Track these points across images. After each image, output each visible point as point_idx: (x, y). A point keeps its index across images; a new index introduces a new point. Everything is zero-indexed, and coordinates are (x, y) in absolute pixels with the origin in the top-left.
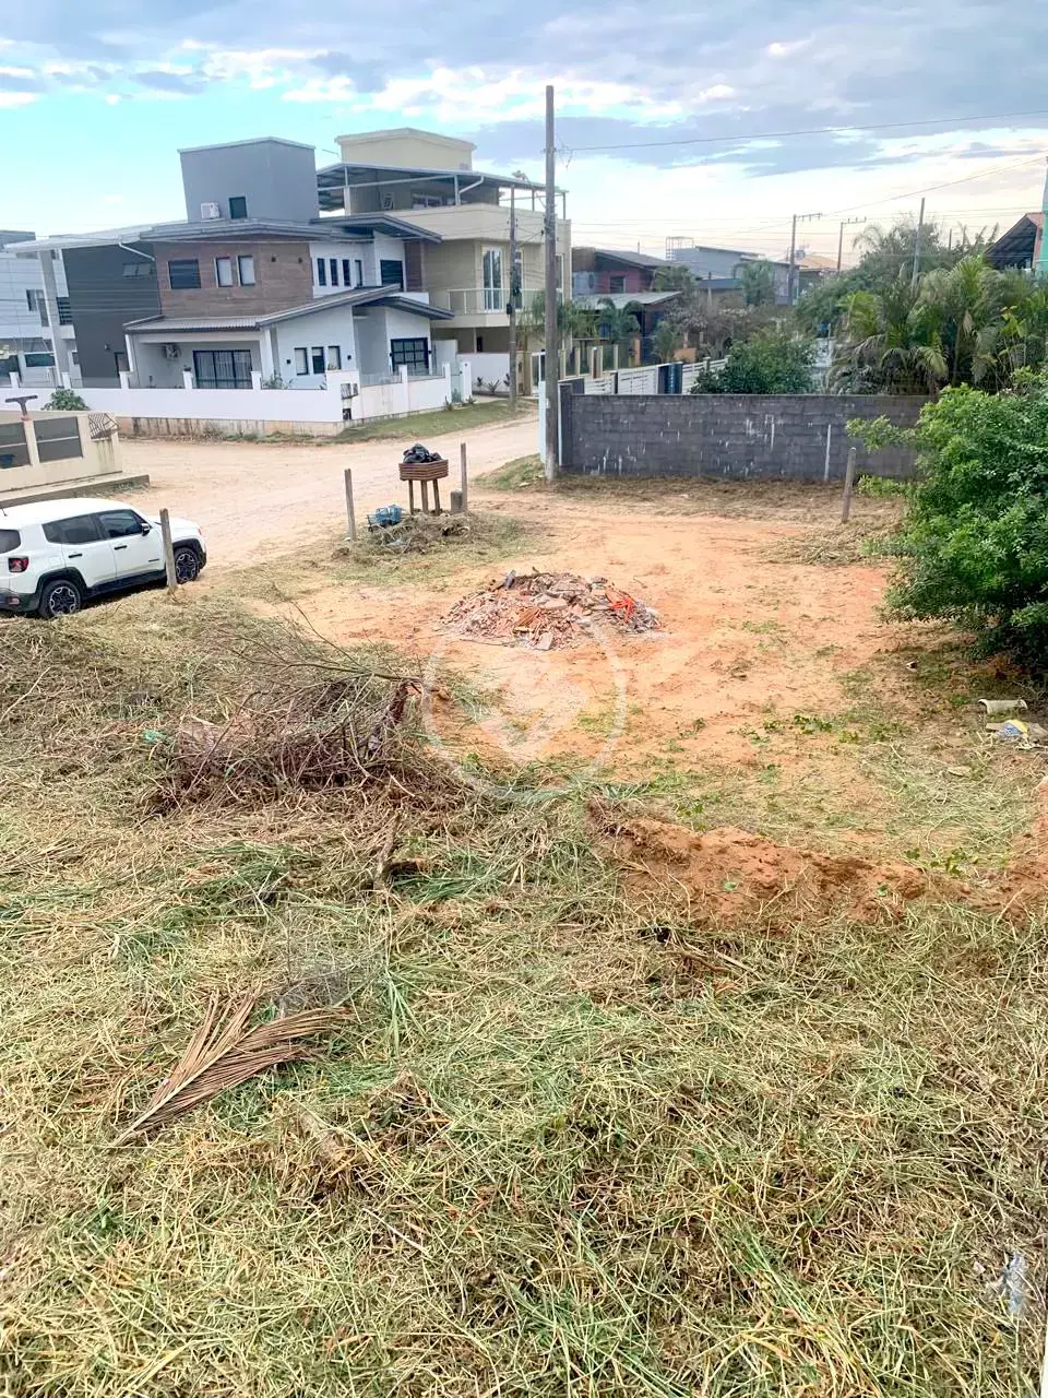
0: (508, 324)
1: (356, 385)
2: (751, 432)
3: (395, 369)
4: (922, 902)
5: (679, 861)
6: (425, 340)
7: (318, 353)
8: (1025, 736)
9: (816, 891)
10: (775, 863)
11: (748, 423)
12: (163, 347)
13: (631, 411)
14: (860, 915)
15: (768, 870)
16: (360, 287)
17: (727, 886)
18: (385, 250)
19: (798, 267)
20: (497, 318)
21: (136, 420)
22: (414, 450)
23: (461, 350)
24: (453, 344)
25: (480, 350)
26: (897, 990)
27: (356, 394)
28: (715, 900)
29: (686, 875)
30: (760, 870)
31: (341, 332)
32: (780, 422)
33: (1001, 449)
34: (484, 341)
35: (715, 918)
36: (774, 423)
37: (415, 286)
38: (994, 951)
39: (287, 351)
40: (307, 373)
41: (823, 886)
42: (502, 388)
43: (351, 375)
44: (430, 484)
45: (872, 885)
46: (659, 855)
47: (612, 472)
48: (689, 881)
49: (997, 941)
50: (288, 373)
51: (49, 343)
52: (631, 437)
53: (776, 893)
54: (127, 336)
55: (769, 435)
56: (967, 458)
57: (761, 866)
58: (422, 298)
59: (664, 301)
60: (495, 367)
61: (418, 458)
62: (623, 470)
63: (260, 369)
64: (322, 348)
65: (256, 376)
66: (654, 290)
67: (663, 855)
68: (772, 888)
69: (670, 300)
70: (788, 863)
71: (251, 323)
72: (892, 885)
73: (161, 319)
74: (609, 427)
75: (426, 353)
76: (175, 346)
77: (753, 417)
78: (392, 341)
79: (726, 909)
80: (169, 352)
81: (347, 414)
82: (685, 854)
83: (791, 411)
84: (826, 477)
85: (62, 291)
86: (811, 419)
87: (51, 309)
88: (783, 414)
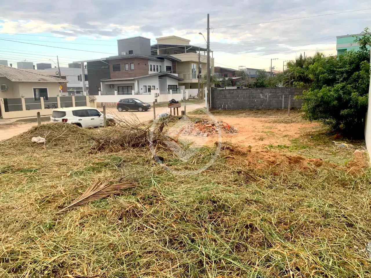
0: (198, 82)
1: (158, 94)
2: (262, 97)
3: (169, 91)
6: (177, 86)
7: (149, 87)
9: (287, 164)
11: (261, 95)
12: (110, 85)
13: (229, 93)
16: (160, 72)
17: (259, 162)
18: (167, 63)
19: (273, 73)
20: (196, 81)
21: (102, 103)
22: (172, 100)
23: (186, 88)
24: (184, 87)
25: (191, 88)
27: (159, 96)
31: (156, 83)
34: (192, 86)
36: (268, 95)
37: (174, 72)
39: (141, 86)
40: (146, 92)
42: (196, 97)
43: (158, 92)
44: (176, 109)
47: (224, 109)
50: (141, 91)
51: (82, 88)
52: (229, 100)
54: (101, 83)
55: (267, 98)
58: (176, 75)
59: (238, 79)
60: (195, 92)
61: (173, 102)
62: (228, 108)
63: (134, 90)
64: (150, 86)
65: (133, 92)
66: (235, 77)
69: (240, 78)
70: (278, 157)
71: (133, 79)
73: (110, 78)
74: (224, 97)
75: (177, 89)
76: (113, 85)
77: (262, 93)
78: (169, 85)
80: (111, 87)
81: (156, 100)
82: (246, 153)
83: (272, 91)
84: (283, 108)
85: (86, 73)
86: (278, 93)
87: (83, 78)
88: (270, 93)
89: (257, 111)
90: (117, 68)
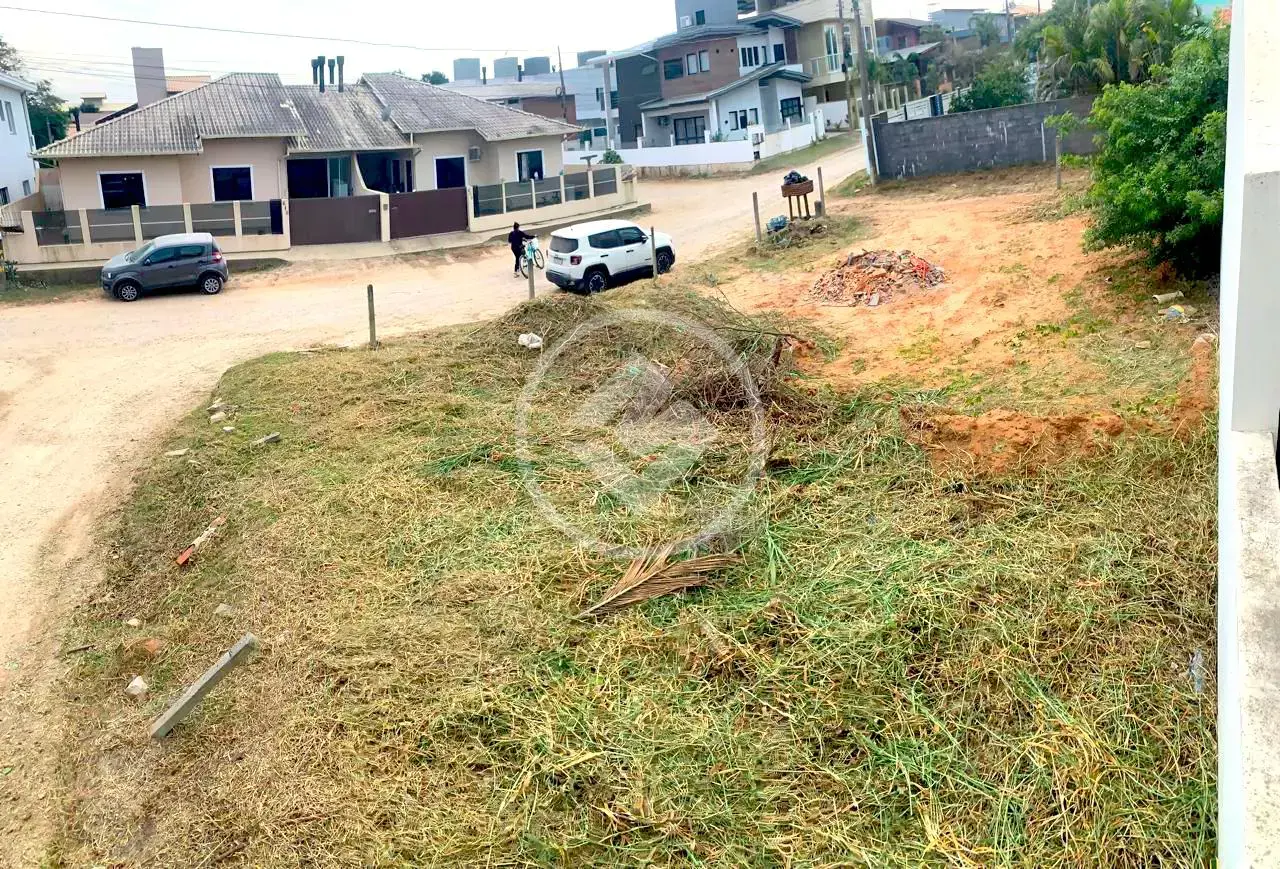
0: (844, 79)
1: (762, 134)
2: (991, 134)
3: (784, 121)
4: (1123, 436)
5: (964, 438)
6: (798, 99)
7: (743, 114)
8: (1183, 315)
9: (1054, 441)
10: (1026, 428)
11: (989, 129)
12: (659, 118)
13: (915, 131)
14: (1084, 452)
15: (1022, 433)
16: (766, 65)
17: (997, 449)
18: (776, 38)
19: (1012, 15)
20: (837, 76)
22: (791, 175)
23: (820, 101)
24: (814, 98)
25: (828, 100)
26: (1112, 497)
27: (762, 141)
28: (990, 459)
29: (970, 447)
30: (1017, 435)
31: (752, 100)
32: (1010, 125)
33: (1146, 123)
34: (830, 93)
35: (991, 471)
36: (1005, 126)
37: (793, 60)
38: (1171, 460)
39: (725, 116)
40: (737, 128)
41: (1058, 437)
42: (844, 123)
43: (760, 128)
44: (802, 198)
45: (1090, 431)
46: (950, 437)
47: (909, 176)
48: (971, 450)
49: (1172, 453)
50: (726, 129)
51: (605, 121)
52: (917, 149)
53: (1028, 447)
54: (643, 114)
55: (1003, 134)
56: (1125, 132)
57: (1017, 431)
58: (797, 68)
59: (929, 51)
60: (838, 110)
61: (793, 180)
62: (916, 173)
63: (709, 129)
64: (745, 111)
65: (707, 134)
66: (923, 43)
67: (952, 437)
68: (1026, 444)
69: (934, 48)
70: (1034, 427)
71: (704, 98)
72: (1102, 429)
73: (661, 100)
74: (903, 144)
75: (800, 107)
76: (666, 118)
77: (990, 124)
78: (782, 101)
79: (997, 463)
80: (662, 122)
81: (757, 154)
82: (967, 433)
83: (1016, 117)
84: (1045, 159)
85: (614, 87)
86: (1029, 120)
87: (607, 99)
88: (1010, 120)
89: (985, 174)
90: (675, 70)
